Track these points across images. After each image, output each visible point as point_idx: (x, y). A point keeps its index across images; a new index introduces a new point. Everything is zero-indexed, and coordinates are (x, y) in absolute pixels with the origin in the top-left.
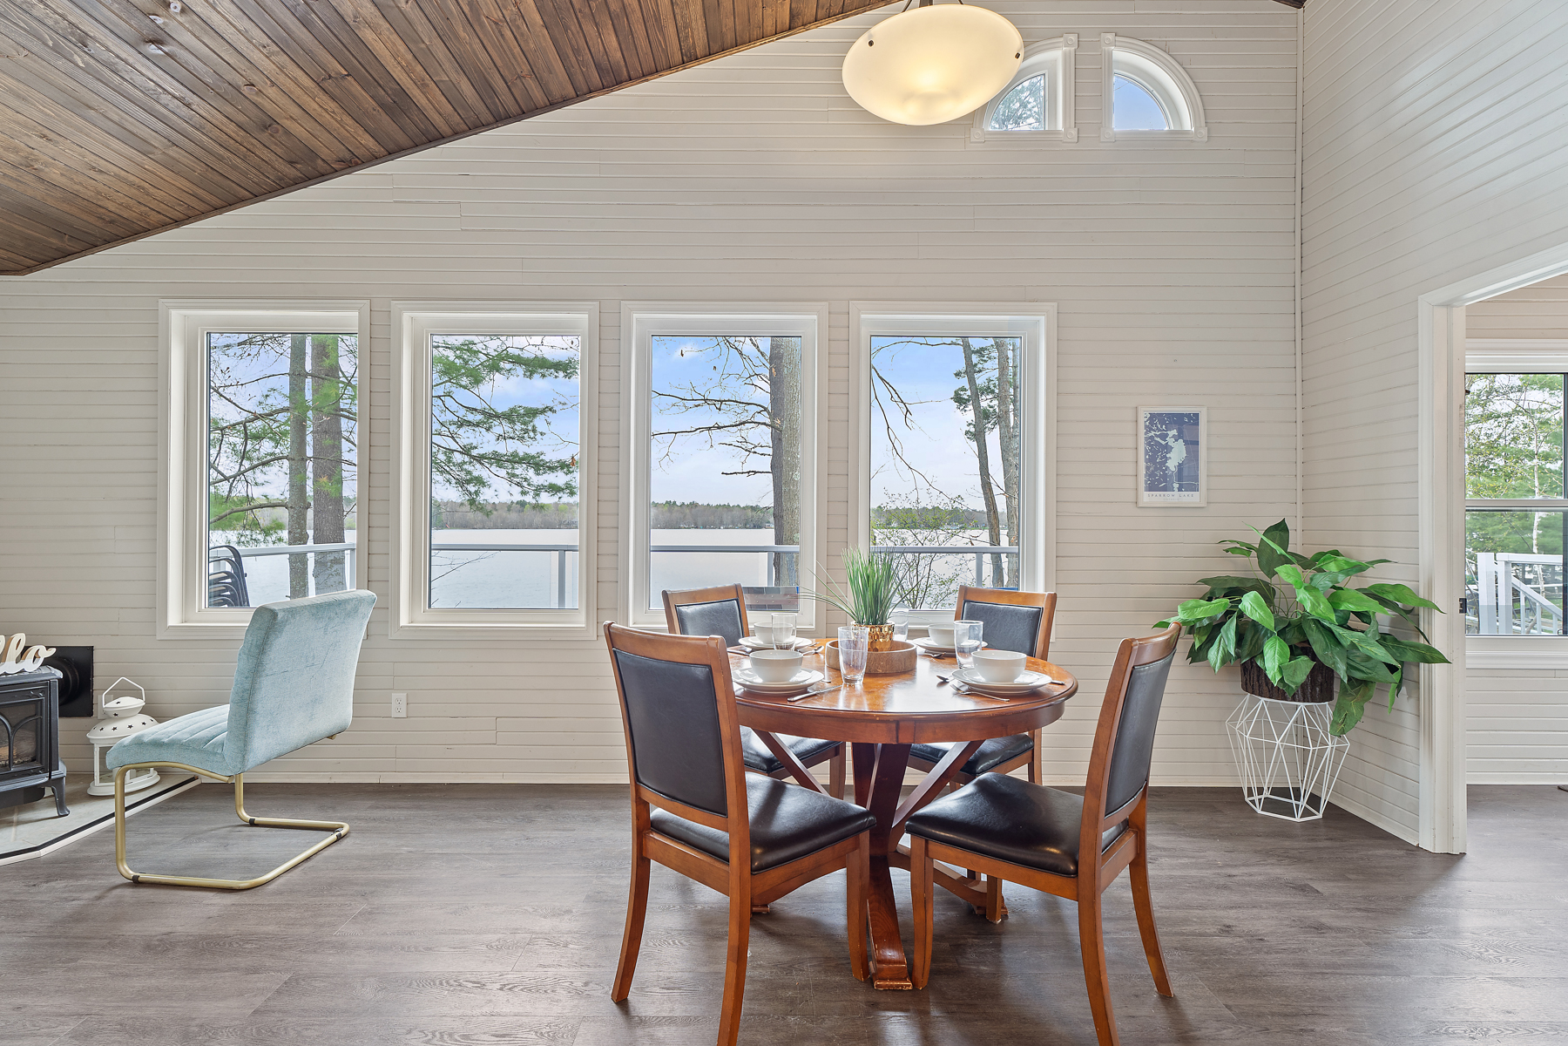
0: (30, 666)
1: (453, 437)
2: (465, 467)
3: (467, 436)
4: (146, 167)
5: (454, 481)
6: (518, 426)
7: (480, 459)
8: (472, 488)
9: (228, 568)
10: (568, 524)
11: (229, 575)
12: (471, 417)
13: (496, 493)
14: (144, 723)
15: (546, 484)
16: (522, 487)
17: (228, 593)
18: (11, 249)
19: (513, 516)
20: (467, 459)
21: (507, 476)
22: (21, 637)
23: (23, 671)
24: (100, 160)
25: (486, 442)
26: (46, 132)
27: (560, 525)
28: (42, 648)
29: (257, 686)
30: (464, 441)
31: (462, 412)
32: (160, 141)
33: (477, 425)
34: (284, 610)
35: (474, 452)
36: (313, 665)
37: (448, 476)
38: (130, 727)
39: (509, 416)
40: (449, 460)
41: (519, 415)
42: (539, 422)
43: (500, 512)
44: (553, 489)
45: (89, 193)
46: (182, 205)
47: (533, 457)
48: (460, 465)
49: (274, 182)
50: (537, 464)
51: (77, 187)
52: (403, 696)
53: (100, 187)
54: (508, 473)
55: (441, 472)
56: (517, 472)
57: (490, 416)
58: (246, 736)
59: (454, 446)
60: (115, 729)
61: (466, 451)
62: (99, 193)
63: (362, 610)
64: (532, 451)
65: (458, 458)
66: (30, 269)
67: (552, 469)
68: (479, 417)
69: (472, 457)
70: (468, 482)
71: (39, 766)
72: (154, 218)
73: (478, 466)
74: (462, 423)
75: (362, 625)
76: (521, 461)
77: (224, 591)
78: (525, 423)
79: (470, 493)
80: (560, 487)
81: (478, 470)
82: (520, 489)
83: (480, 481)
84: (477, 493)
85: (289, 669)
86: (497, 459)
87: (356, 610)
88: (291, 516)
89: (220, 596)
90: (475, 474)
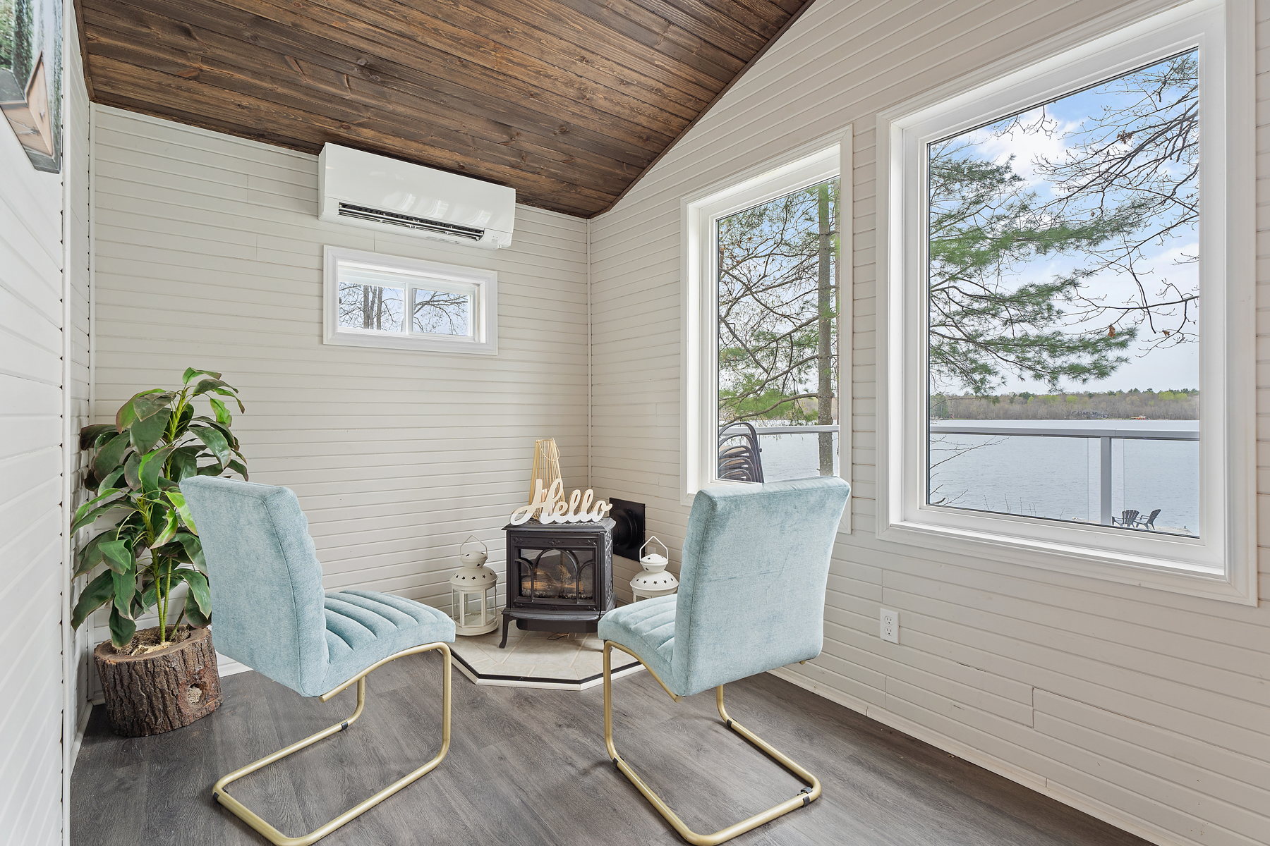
0: (596, 517)
1: (957, 327)
2: (971, 355)
3: (971, 324)
4: (656, 63)
5: (958, 371)
6: (1029, 308)
7: (987, 346)
8: (977, 377)
9: (745, 442)
10: (1078, 414)
11: (747, 450)
12: (976, 306)
13: (1003, 381)
14: (665, 582)
15: (1065, 365)
16: (1034, 370)
17: (746, 466)
18: (597, 188)
19: (1016, 408)
20: (972, 347)
21: (1017, 360)
22: (590, 492)
23: (591, 521)
24: (626, 70)
25: (994, 328)
26: (583, 53)
27: (1069, 416)
28: (603, 503)
29: (699, 592)
30: (969, 330)
31: (966, 301)
32: (659, 24)
33: (983, 312)
34: (725, 499)
35: (981, 339)
36: (768, 572)
37: (953, 366)
38: (655, 583)
39: (1020, 299)
40: (954, 350)
41: (1029, 295)
42: (1057, 301)
43: (1002, 404)
44: (1075, 371)
45: (627, 112)
46: (691, 100)
47: (1047, 339)
48: (965, 354)
49: (760, 35)
50: (1054, 345)
51: (617, 108)
52: (894, 614)
53: (634, 103)
54: (1018, 357)
55: (947, 363)
56: (1030, 355)
57: (998, 300)
58: (689, 652)
59: (958, 335)
60: (645, 582)
61: (970, 339)
62: (632, 109)
63: (830, 504)
64: (1047, 331)
65: (963, 347)
66: (612, 203)
67: (1072, 350)
68: (984, 305)
69: (980, 345)
70: (974, 370)
71: (593, 603)
72: (676, 122)
73: (983, 353)
74: (968, 312)
75: (831, 525)
76: (1033, 344)
77: (743, 463)
78: (1038, 304)
79: (975, 381)
80: (1084, 368)
81: (986, 358)
82: (1032, 373)
83: (986, 369)
84: (983, 381)
85: (738, 575)
86: (1004, 345)
87: (822, 504)
88: (820, 404)
89: (740, 468)
90: (981, 362)
